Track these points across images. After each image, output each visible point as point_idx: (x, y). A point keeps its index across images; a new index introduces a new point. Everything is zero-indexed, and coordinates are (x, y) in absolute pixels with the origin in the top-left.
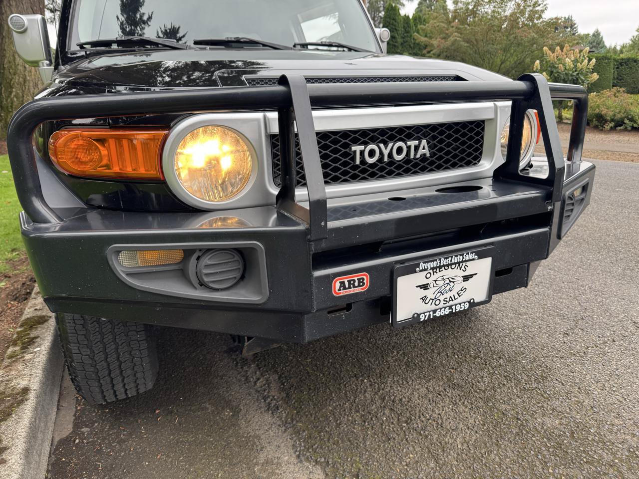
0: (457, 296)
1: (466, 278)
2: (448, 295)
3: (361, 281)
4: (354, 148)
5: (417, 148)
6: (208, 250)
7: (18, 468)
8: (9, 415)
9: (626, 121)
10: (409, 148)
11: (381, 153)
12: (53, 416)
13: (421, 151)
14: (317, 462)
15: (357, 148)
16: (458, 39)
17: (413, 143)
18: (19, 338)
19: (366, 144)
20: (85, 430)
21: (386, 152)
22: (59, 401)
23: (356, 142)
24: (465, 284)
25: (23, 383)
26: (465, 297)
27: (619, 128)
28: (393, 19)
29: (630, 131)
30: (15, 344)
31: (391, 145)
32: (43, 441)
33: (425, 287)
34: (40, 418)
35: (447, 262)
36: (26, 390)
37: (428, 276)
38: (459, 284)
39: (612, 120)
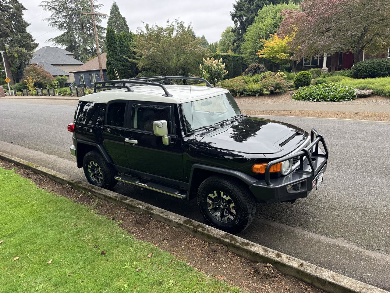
9: (244, 92)
16: (156, 51)
27: (242, 96)
28: (113, 37)
29: (246, 96)
39: (239, 92)
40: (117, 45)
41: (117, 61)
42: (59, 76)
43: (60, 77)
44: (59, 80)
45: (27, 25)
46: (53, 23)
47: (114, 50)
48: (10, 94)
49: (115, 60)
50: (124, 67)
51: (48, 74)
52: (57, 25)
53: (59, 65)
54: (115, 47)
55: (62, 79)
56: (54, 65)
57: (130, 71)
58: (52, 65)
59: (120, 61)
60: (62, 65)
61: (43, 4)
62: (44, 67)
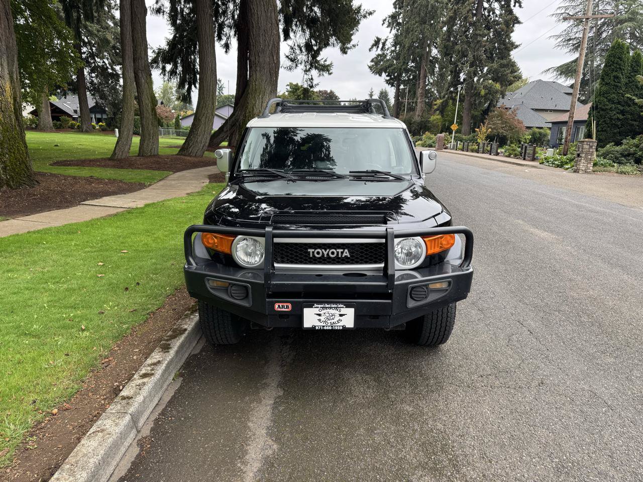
0: (337, 323)
1: (341, 315)
2: (332, 321)
3: (287, 307)
4: (309, 250)
5: (342, 253)
6: (234, 285)
7: (172, 355)
8: (176, 337)
10: (338, 252)
11: (323, 253)
12: (194, 345)
13: (345, 254)
14: (284, 389)
15: (311, 251)
17: (340, 251)
18: (192, 308)
19: (315, 249)
20: (204, 353)
21: (325, 253)
22: (199, 340)
23: (311, 248)
24: (341, 318)
25: (186, 327)
26: (341, 324)
30: (189, 311)
31: (328, 250)
32: (186, 351)
33: (319, 315)
34: (187, 343)
35: (329, 306)
36: (186, 330)
37: (320, 310)
38: (337, 318)
40: (622, 73)
41: (613, 103)
42: (537, 128)
43: (537, 130)
44: (533, 134)
45: (514, 46)
46: (564, 42)
47: (612, 83)
48: (452, 147)
49: (609, 101)
50: (624, 115)
51: (519, 123)
52: (571, 45)
53: (546, 110)
54: (616, 77)
55: (540, 133)
56: (536, 110)
57: (634, 123)
58: (533, 109)
59: (619, 103)
60: (551, 110)
61: (559, 11)
62: (517, 112)
